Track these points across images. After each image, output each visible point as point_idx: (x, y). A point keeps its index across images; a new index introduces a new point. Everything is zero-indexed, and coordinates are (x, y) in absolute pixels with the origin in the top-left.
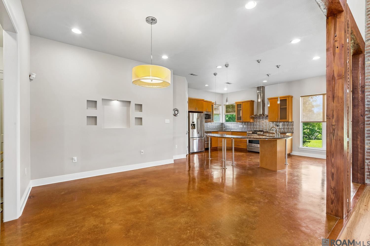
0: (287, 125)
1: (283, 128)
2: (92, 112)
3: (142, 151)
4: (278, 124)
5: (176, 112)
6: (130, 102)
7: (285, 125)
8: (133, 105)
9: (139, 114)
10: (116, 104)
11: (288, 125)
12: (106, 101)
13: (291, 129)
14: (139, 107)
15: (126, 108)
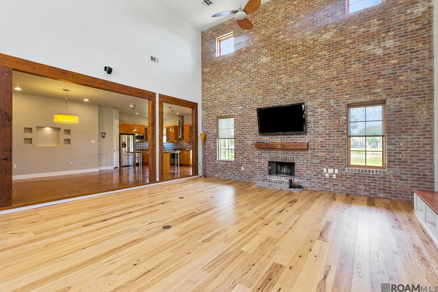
2: (28, 135)
3: (71, 162)
5: (104, 135)
6: (60, 128)
8: (62, 131)
9: (67, 137)
10: (48, 130)
12: (40, 128)
14: (68, 132)
15: (56, 132)
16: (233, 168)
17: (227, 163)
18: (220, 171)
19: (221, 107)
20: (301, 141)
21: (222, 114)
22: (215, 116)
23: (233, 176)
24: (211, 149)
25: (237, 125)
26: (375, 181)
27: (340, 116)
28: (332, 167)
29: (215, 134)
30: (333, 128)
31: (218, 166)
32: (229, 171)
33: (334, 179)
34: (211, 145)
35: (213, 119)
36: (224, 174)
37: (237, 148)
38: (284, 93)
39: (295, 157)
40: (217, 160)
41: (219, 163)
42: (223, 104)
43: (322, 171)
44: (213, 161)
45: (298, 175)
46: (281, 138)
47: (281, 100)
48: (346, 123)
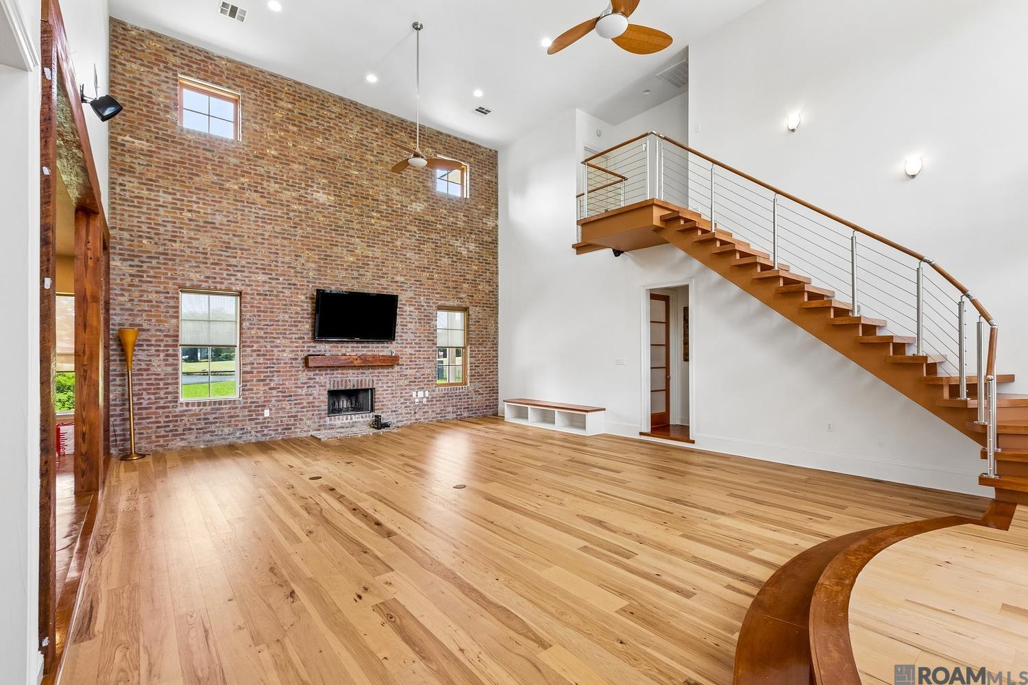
16: (238, 416)
17: (217, 406)
18: (190, 429)
19: (195, 264)
20: (384, 354)
21: (202, 283)
22: (171, 282)
23: (238, 434)
24: (155, 374)
25: (251, 314)
26: (461, 399)
27: (430, 320)
28: (423, 388)
29: (172, 333)
30: (423, 335)
31: (184, 418)
32: (225, 425)
33: (425, 405)
34: (154, 364)
35: (163, 290)
36: (208, 435)
37: (252, 368)
38: (358, 271)
39: (375, 379)
40: (179, 404)
41: (189, 410)
42: (206, 258)
43: (412, 396)
44: (164, 408)
45: (380, 407)
46: (353, 347)
47: (354, 282)
48: (436, 330)
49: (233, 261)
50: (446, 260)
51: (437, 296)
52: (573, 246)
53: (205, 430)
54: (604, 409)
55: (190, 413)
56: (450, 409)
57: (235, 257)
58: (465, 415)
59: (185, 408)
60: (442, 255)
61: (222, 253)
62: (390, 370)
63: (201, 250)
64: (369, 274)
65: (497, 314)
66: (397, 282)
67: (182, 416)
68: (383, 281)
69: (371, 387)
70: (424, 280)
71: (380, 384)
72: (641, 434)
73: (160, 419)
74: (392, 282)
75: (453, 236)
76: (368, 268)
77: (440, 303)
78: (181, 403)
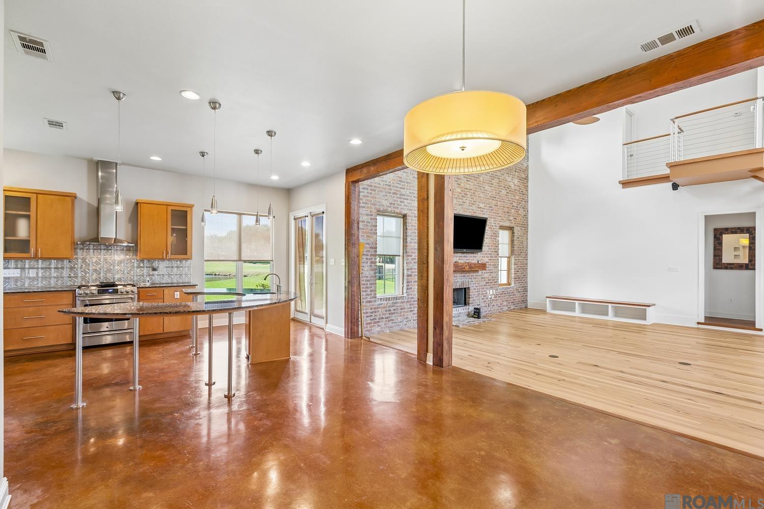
0: (177, 267)
1: (169, 275)
4: (156, 264)
7: (172, 267)
11: (180, 267)
13: (186, 275)
16: (405, 308)
17: (395, 301)
18: (382, 318)
19: (385, 194)
20: (473, 262)
21: (388, 208)
22: (373, 207)
23: (405, 322)
24: (366, 277)
25: (412, 232)
26: (510, 296)
27: (496, 236)
28: (492, 287)
29: (374, 246)
30: (492, 248)
31: (379, 309)
32: (398, 315)
33: (493, 300)
34: (365, 269)
35: (370, 213)
36: (390, 323)
37: (412, 272)
38: (462, 199)
39: (470, 280)
40: (377, 299)
41: (382, 304)
42: (390, 189)
43: (487, 293)
44: (370, 302)
45: (472, 302)
46: (459, 257)
47: (460, 208)
48: (498, 244)
49: (403, 192)
50: (504, 192)
51: (499, 218)
52: (620, 182)
53: (389, 319)
54: (654, 305)
55: (382, 306)
56: (505, 303)
57: (404, 188)
58: (512, 308)
59: (380, 302)
60: (502, 187)
61: (398, 185)
62: (477, 274)
63: (388, 183)
64: (467, 201)
65: (527, 232)
66: (480, 208)
67: (378, 308)
68: (474, 207)
69: (468, 287)
70: (493, 205)
71: (472, 285)
72: (699, 323)
73: (368, 311)
74: (478, 208)
75: (507, 173)
76: (467, 198)
77: (501, 224)
78: (378, 299)
